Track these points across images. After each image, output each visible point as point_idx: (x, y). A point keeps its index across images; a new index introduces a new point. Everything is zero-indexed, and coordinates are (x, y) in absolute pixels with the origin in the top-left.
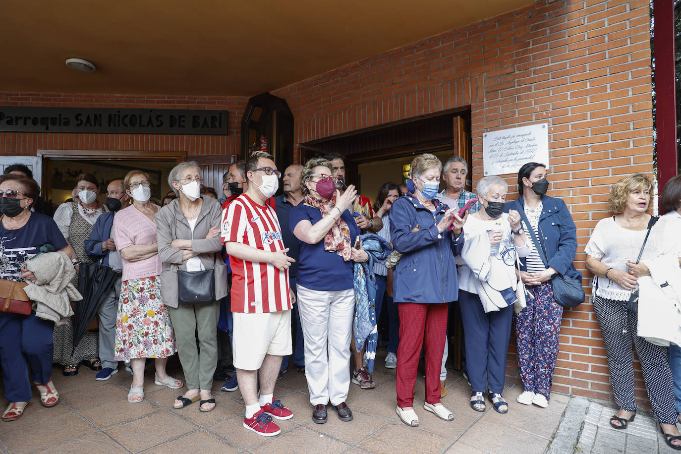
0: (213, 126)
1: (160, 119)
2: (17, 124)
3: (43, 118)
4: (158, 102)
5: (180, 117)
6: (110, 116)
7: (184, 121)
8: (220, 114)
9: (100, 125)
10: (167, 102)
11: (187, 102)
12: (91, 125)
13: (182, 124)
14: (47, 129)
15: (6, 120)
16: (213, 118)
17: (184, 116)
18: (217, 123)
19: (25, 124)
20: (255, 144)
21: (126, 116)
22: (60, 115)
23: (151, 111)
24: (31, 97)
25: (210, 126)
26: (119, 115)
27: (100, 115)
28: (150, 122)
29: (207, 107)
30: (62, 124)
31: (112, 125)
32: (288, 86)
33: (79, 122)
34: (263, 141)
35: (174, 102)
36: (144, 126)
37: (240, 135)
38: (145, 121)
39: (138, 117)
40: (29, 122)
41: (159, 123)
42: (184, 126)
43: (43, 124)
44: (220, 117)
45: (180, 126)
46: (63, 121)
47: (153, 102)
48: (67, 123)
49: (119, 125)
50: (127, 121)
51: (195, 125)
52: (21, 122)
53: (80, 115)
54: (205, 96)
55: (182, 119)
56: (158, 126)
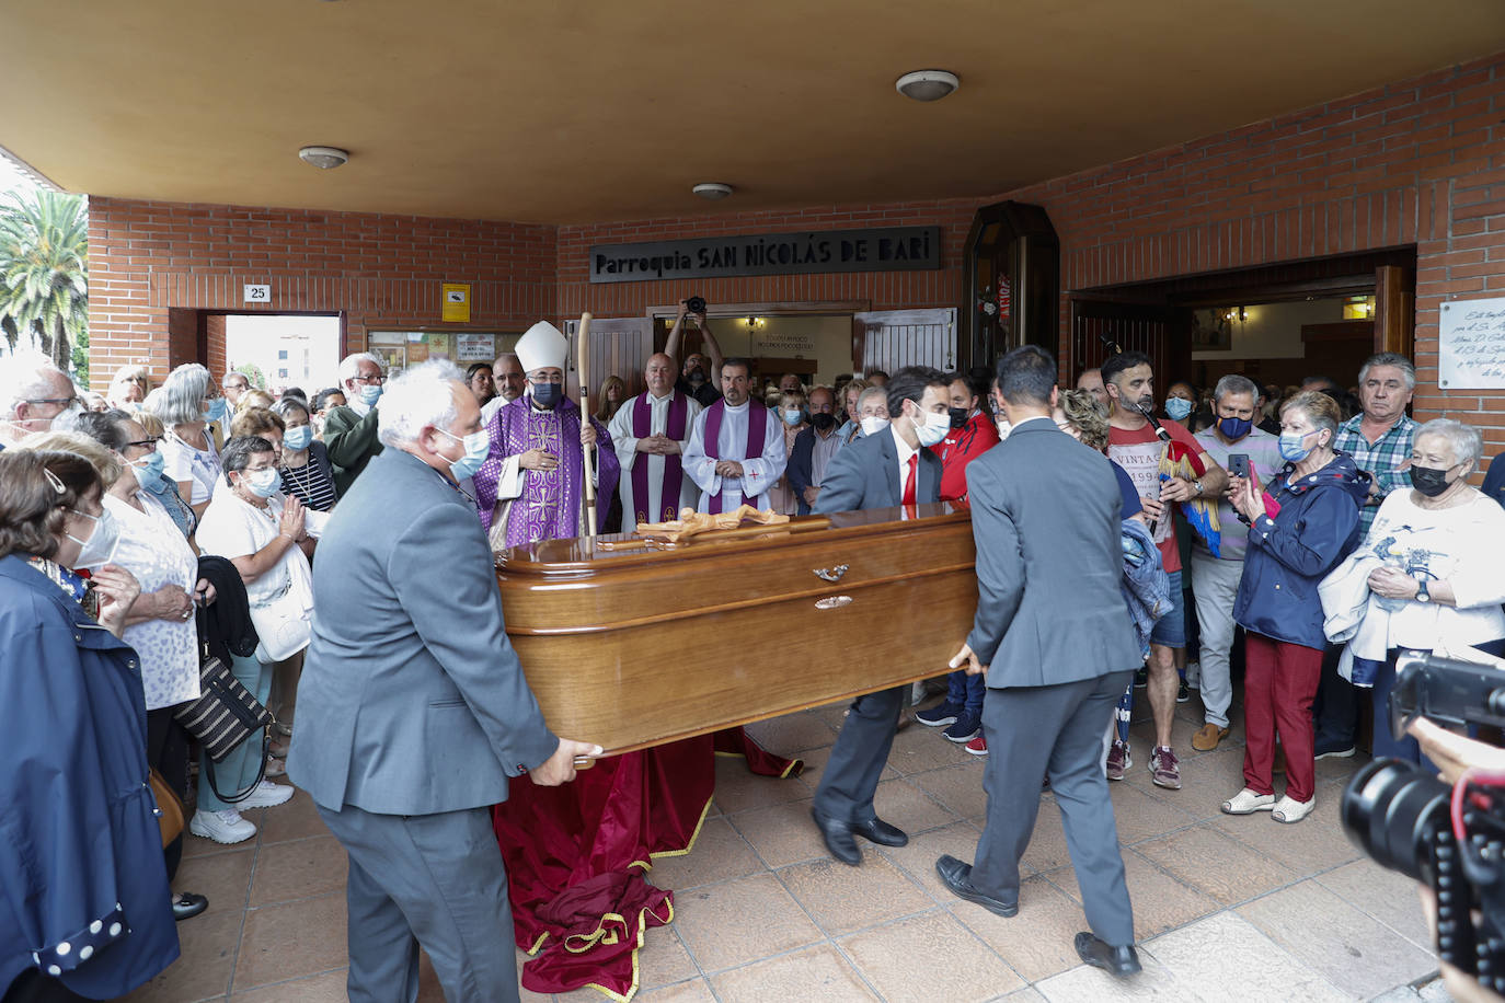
0: (915, 255)
1: (826, 248)
2: (620, 271)
3: (654, 259)
4: (823, 219)
5: (859, 243)
6: (749, 248)
7: (864, 250)
8: (926, 233)
9: (734, 264)
10: (835, 218)
11: (868, 216)
12: (720, 266)
13: (861, 254)
14: (660, 275)
15: (607, 266)
16: (915, 242)
17: (864, 242)
18: (921, 251)
19: (631, 270)
20: (988, 288)
21: (774, 246)
22: (677, 253)
23: (811, 236)
24: (637, 228)
25: (909, 256)
26: (762, 247)
27: (734, 248)
28: (810, 255)
29: (904, 222)
30: (680, 266)
31: (752, 263)
32: (1048, 182)
33: (704, 262)
34: (1003, 284)
35: (847, 217)
36: (800, 261)
37: (961, 267)
38: (801, 255)
39: (791, 247)
40: (636, 266)
41: (824, 256)
42: (865, 259)
43: (654, 269)
44: (927, 239)
45: (859, 259)
46: (680, 262)
47: (814, 219)
48: (687, 265)
49: (762, 263)
50: (774, 255)
51: (883, 255)
52: (626, 267)
53: (705, 250)
54: (898, 203)
55: (862, 246)
56: (823, 260)
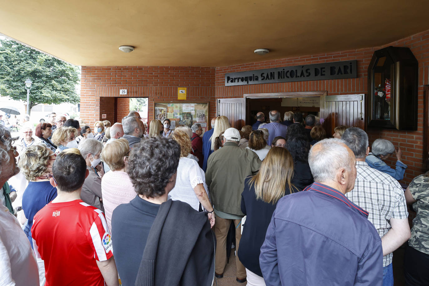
0: (346, 72)
1: (308, 71)
2: (235, 82)
3: (246, 77)
4: (307, 60)
5: (322, 69)
6: (279, 72)
7: (324, 71)
8: (351, 63)
9: (274, 79)
10: (312, 59)
11: (326, 58)
12: (269, 79)
13: (323, 73)
14: (248, 83)
15: (230, 80)
16: (345, 67)
17: (324, 68)
18: (349, 71)
19: (238, 81)
20: (380, 85)
21: (288, 71)
22: (254, 75)
23: (303, 67)
24: (241, 67)
25: (343, 73)
26: (284, 72)
27: (274, 72)
28: (302, 74)
29: (341, 60)
30: (255, 80)
31: (280, 78)
33: (263, 78)
34: (387, 83)
35: (317, 59)
36: (298, 77)
37: (367, 77)
38: (299, 74)
39: (295, 71)
40: (240, 80)
41: (308, 74)
42: (324, 75)
43: (246, 81)
44: (351, 66)
45: (322, 75)
46: (255, 78)
47: (304, 60)
48: (257, 79)
49: (284, 78)
50: (288, 74)
51: (332, 73)
52: (236, 80)
54: (338, 52)
55: (323, 70)
56: (307, 76)
